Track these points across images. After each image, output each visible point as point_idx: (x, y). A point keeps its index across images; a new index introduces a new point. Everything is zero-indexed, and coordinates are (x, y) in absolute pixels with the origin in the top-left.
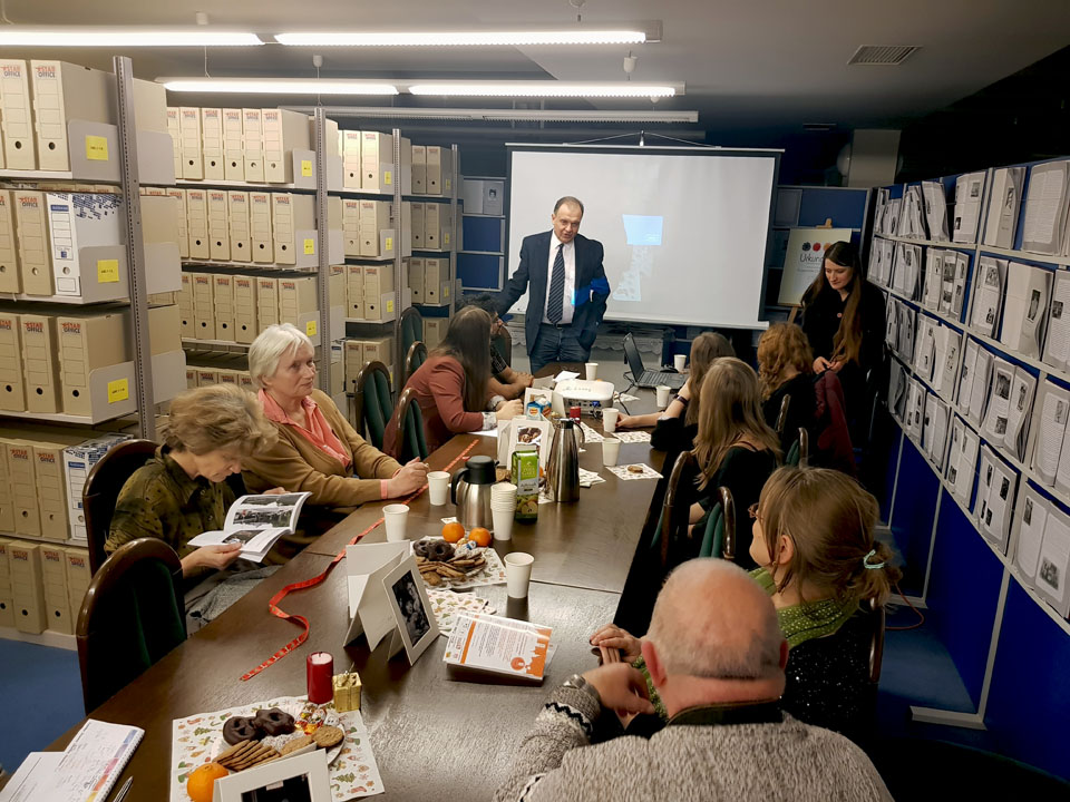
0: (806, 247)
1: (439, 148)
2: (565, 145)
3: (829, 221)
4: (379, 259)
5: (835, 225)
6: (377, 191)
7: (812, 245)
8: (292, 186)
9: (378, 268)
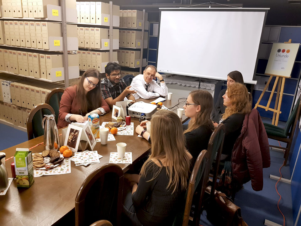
0: (279, 51)
1: (136, 10)
2: (180, 8)
3: (290, 40)
4: (101, 49)
5: (292, 42)
6: (100, 24)
7: (281, 50)
8: (47, 19)
9: (101, 53)
